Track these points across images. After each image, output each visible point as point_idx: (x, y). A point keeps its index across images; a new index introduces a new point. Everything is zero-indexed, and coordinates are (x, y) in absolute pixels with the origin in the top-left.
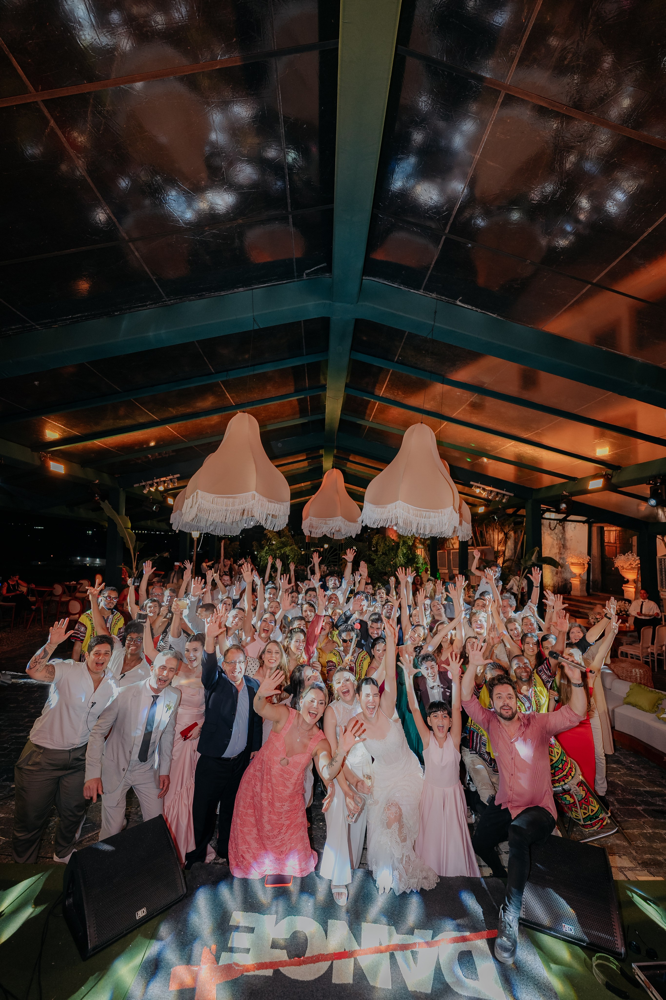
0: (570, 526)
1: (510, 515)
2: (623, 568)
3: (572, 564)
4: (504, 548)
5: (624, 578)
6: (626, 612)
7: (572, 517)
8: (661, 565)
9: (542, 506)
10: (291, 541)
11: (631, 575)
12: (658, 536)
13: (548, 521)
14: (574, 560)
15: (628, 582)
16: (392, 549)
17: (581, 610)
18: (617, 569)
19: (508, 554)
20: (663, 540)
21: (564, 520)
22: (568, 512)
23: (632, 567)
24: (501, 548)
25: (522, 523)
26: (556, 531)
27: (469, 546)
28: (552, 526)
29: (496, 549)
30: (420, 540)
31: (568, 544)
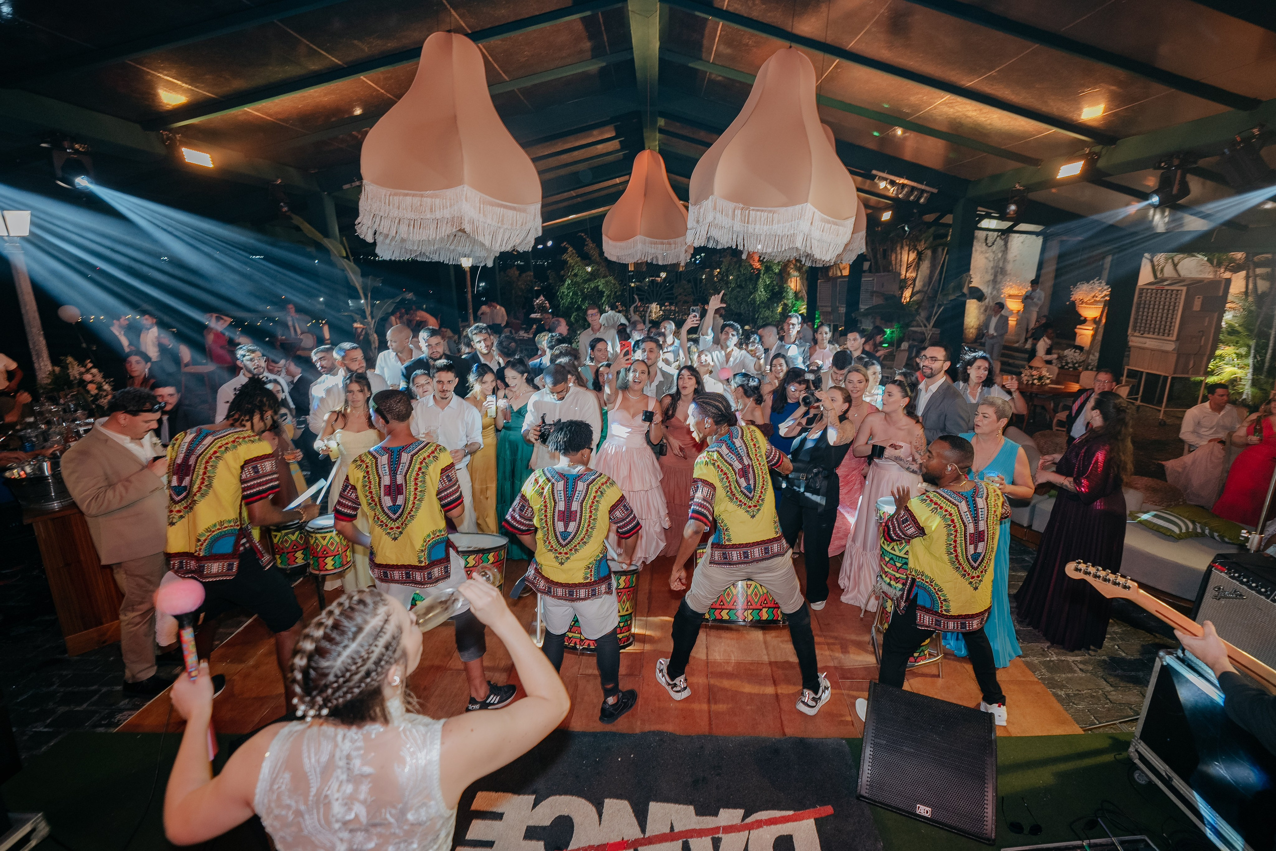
0: (1017, 242)
1: (929, 225)
2: (1082, 303)
3: (1010, 296)
4: (914, 275)
5: (1080, 316)
6: (1074, 364)
7: (1023, 227)
8: (1140, 297)
9: (979, 208)
10: (602, 270)
11: (1091, 312)
12: (1146, 255)
13: (985, 233)
14: (1013, 292)
15: (1084, 321)
16: (751, 279)
17: (1011, 361)
18: (1073, 304)
19: (919, 285)
20: (1152, 261)
21: (1010, 230)
22: (1018, 219)
23: (1095, 301)
24: (911, 274)
25: (946, 236)
26: (994, 247)
27: (864, 272)
28: (990, 241)
29: (903, 277)
30: (795, 265)
31: (1009, 267)
